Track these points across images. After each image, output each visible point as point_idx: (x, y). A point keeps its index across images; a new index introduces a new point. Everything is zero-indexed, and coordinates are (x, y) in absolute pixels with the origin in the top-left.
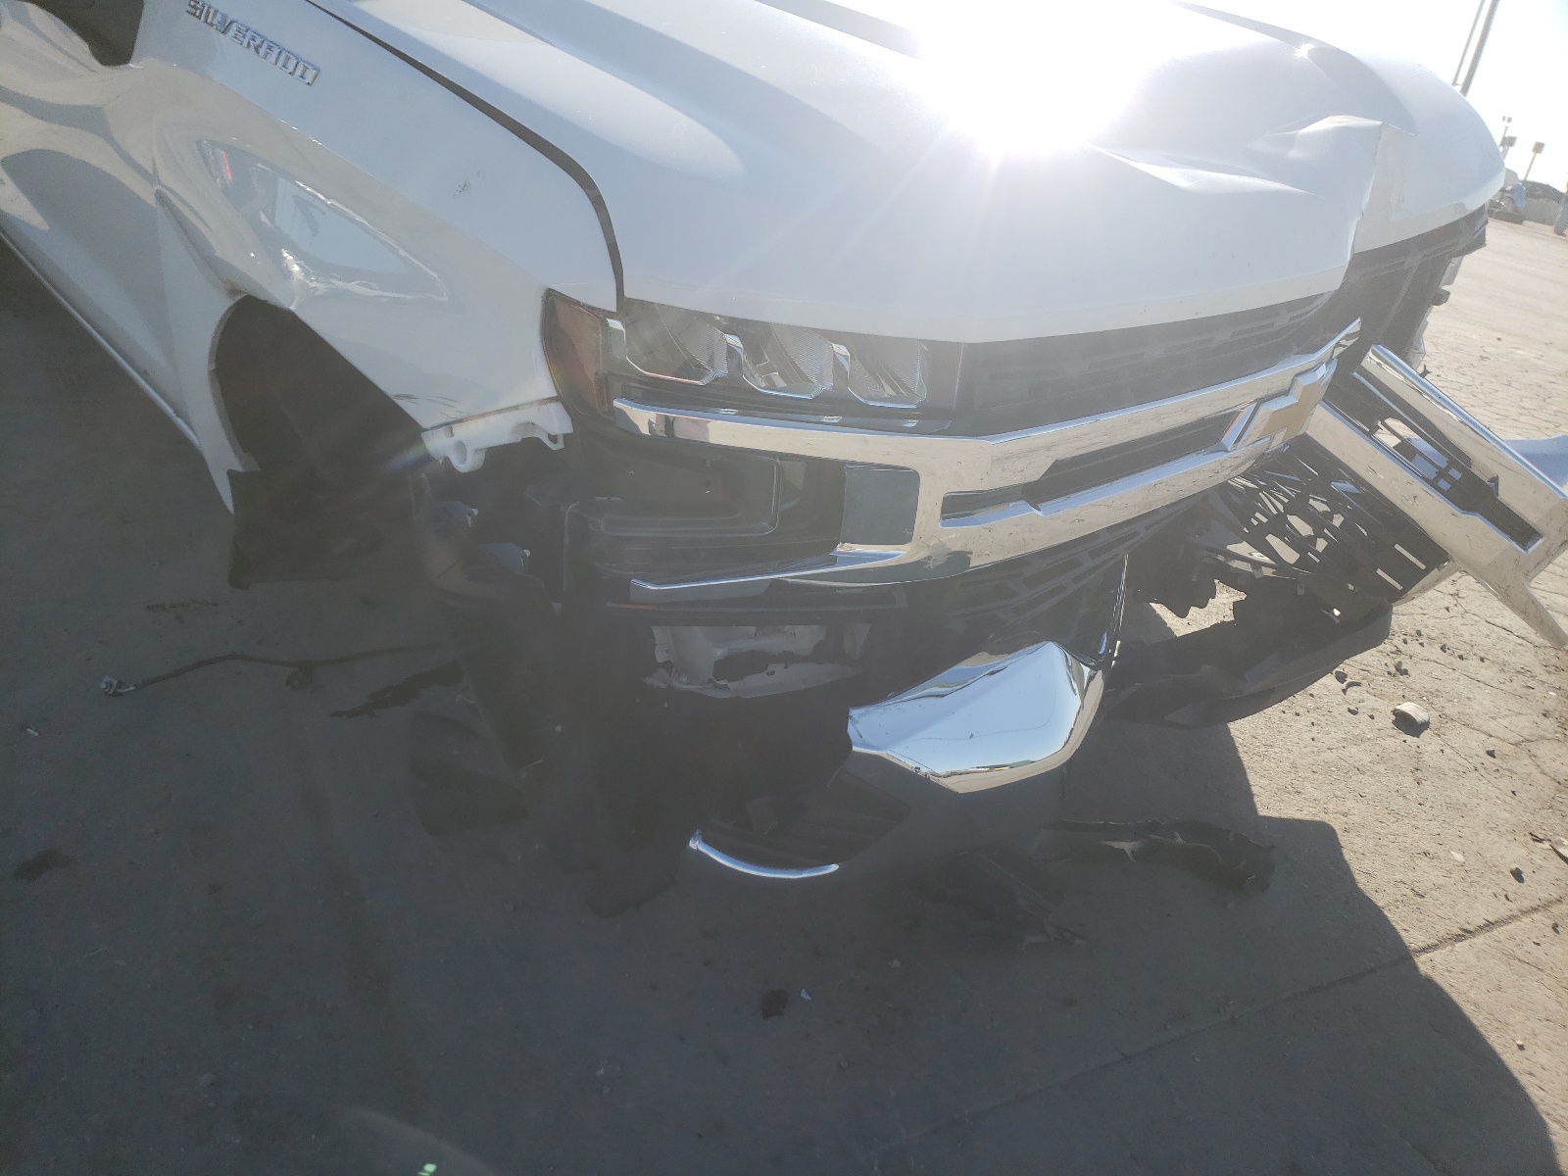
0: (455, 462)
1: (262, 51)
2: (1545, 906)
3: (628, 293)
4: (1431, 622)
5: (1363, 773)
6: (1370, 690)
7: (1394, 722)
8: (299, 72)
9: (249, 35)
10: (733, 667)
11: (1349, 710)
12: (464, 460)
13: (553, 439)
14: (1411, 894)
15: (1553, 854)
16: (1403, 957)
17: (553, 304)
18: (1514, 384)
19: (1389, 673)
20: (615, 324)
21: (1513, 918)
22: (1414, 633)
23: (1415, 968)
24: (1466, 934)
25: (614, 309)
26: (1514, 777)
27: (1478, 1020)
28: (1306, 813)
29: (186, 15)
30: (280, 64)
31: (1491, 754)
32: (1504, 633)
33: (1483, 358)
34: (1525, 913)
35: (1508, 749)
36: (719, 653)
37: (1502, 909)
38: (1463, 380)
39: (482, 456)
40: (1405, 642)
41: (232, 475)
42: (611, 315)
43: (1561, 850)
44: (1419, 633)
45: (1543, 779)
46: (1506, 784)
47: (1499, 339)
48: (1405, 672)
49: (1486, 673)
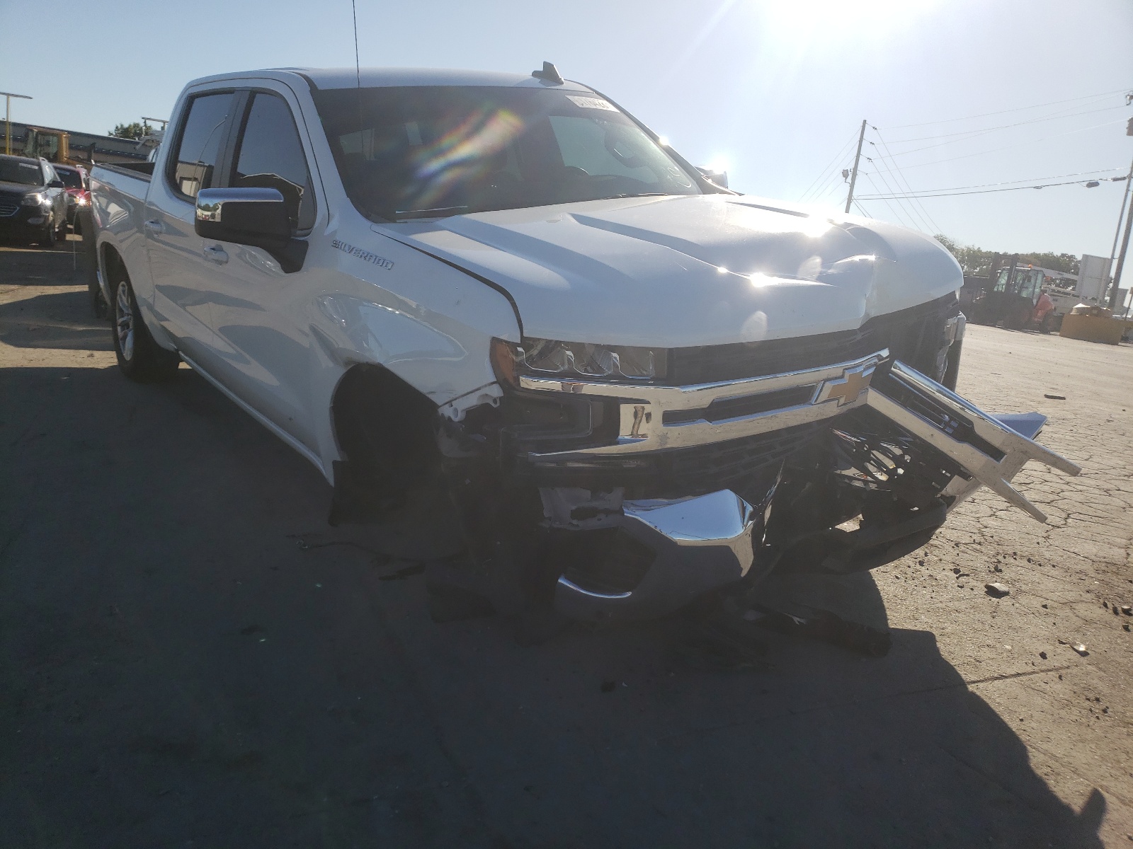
0: (453, 418)
1: (367, 258)
2: (1057, 670)
3: (525, 335)
4: (1025, 549)
5: (959, 612)
6: (975, 578)
7: (986, 592)
8: (384, 265)
9: (361, 253)
10: (580, 514)
11: (958, 586)
12: (457, 416)
13: (495, 401)
14: (973, 661)
15: (1071, 650)
16: (962, 684)
17: (495, 342)
18: (1127, 434)
19: (990, 571)
20: (520, 349)
21: (1034, 673)
22: (1012, 554)
23: (967, 688)
24: (1002, 677)
25: (519, 341)
26: (1058, 617)
27: (998, 710)
28: (919, 627)
29: (333, 248)
30: (376, 262)
31: (1045, 606)
32: (1074, 555)
33: (1109, 421)
34: (1042, 671)
35: (1056, 605)
36: (574, 508)
37: (1029, 669)
38: (1089, 432)
39: (464, 413)
40: (1005, 557)
41: (335, 463)
42: (519, 345)
43: (1075, 647)
44: (1015, 554)
45: (1075, 619)
46: (1052, 620)
47: (1124, 410)
48: (1001, 571)
49: (1054, 572)
